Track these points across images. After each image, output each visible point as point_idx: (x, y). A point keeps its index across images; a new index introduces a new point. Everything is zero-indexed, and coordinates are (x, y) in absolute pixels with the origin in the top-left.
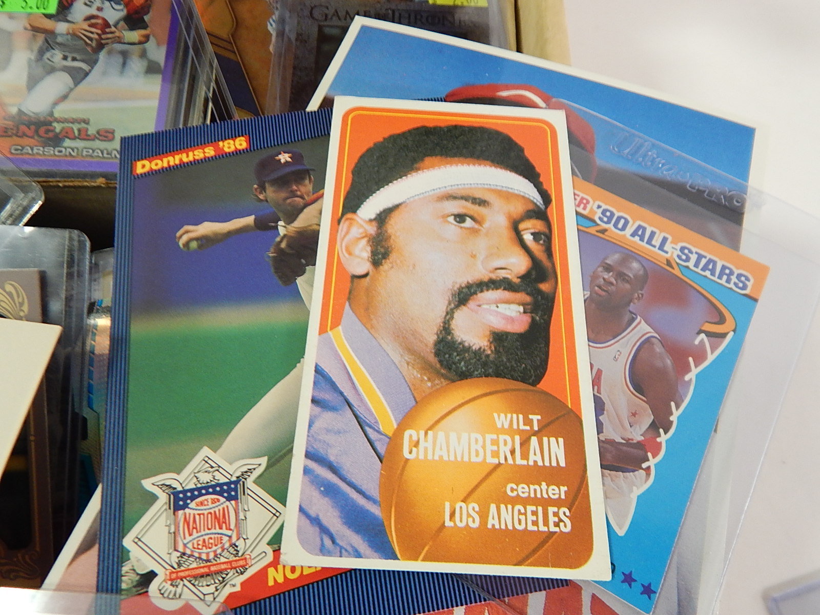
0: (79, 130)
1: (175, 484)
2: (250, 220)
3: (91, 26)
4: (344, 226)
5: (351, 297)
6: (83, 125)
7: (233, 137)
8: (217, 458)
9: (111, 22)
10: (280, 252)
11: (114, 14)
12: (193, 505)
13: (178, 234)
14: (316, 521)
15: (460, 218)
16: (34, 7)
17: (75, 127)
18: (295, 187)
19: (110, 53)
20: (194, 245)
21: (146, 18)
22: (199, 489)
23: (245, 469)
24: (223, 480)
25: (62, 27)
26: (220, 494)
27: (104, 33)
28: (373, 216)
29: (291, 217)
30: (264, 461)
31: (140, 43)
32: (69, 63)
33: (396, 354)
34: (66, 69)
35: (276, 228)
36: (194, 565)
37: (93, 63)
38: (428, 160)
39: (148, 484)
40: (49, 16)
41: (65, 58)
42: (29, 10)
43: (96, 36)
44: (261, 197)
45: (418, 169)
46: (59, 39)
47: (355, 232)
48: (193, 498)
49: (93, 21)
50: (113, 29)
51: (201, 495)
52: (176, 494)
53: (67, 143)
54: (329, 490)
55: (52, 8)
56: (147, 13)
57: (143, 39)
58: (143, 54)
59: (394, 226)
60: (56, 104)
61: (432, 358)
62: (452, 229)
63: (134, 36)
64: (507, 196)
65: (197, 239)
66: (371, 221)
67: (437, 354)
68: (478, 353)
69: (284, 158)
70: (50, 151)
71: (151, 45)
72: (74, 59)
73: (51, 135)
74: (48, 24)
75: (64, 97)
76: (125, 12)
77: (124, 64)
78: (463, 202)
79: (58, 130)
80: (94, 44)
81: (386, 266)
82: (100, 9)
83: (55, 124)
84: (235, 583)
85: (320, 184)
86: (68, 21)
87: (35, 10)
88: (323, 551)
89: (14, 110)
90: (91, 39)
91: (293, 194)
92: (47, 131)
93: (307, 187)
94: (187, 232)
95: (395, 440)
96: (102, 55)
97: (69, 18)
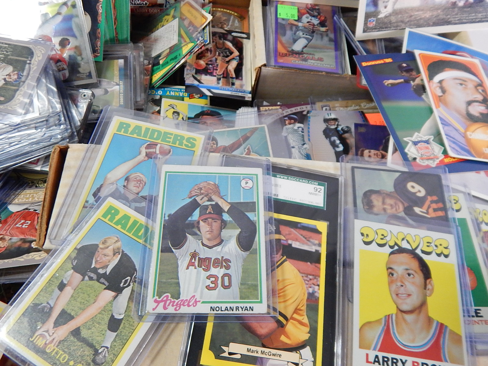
0: (312, 57)
1: (412, 140)
2: (402, 80)
3: (310, 24)
4: (431, 83)
5: (440, 100)
6: (313, 56)
7: (388, 58)
8: (420, 135)
9: (316, 24)
10: (414, 89)
11: (316, 21)
12: (419, 144)
13: (384, 82)
14: (454, 148)
15: (461, 84)
16: (290, 16)
17: (311, 56)
18: (411, 73)
19: (317, 34)
20: (390, 85)
21: (326, 24)
22: (419, 141)
23: (429, 138)
24: (424, 140)
25: (300, 24)
26: (425, 142)
27: (314, 27)
28: (438, 82)
29: (414, 80)
30: (433, 136)
31: (325, 32)
32: (305, 36)
33: (458, 116)
34: (304, 38)
35: (410, 83)
36: (425, 157)
37: (313, 37)
38: (447, 69)
39: (405, 139)
40: (296, 21)
41: (303, 34)
42: (288, 18)
43: (311, 28)
44: (403, 74)
45: (445, 71)
46: (300, 28)
47: (435, 85)
48: (419, 143)
49: (310, 23)
50: (316, 26)
51: (420, 143)
52: (414, 142)
53: (309, 61)
54: (454, 143)
55: (296, 18)
56: (326, 22)
57: (326, 30)
58: (327, 35)
59: (444, 84)
60: (303, 48)
61: (467, 117)
62: (460, 87)
63: (323, 29)
64: (472, 80)
65: (390, 84)
66: (438, 83)
67: (468, 116)
68: (478, 117)
69: (404, 65)
70: (304, 63)
71: (329, 32)
72: (306, 35)
73: (304, 58)
74: (296, 23)
75: (306, 46)
76: (319, 22)
77: (322, 37)
78: (460, 81)
79: (306, 56)
80: (312, 31)
81: (446, 94)
82: (311, 20)
83: (304, 55)
84: (437, 161)
85: (419, 72)
86: (302, 23)
87: (290, 18)
88: (458, 154)
89: (290, 49)
90: (310, 29)
91: (412, 75)
92: (302, 57)
93: (414, 73)
94: (386, 82)
95: (465, 133)
96: (315, 34)
97: (302, 21)
